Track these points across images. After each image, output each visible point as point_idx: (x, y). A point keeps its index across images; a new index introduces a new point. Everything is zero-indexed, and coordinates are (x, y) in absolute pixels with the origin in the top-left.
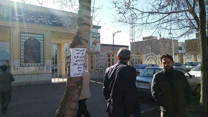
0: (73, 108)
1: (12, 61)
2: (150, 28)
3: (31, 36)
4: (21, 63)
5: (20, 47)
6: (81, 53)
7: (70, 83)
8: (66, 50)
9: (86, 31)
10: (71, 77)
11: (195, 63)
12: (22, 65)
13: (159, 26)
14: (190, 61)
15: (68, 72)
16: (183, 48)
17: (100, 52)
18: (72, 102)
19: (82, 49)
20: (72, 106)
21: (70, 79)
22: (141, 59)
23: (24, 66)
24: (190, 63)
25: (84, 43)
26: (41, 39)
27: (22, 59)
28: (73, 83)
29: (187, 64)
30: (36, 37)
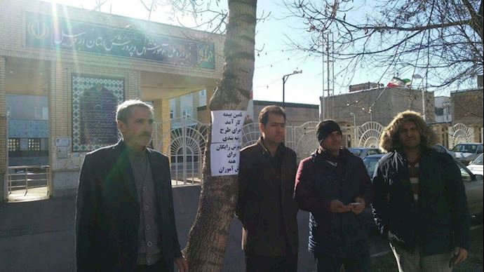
0: (218, 247)
1: (53, 139)
2: (376, 63)
3: (97, 83)
4: (73, 144)
5: (72, 108)
6: (236, 120)
7: (211, 189)
8: (172, 115)
9: (247, 72)
10: (213, 175)
11: (476, 145)
12: (76, 147)
13: (396, 58)
14: (464, 142)
15: (206, 165)
16: (445, 110)
17: (252, 119)
18: (217, 234)
19: (238, 112)
20: (215, 242)
21: (210, 180)
22: (349, 136)
23: (80, 151)
24: (464, 147)
25: (242, 98)
26: (119, 89)
27: (76, 134)
28: (217, 189)
29: (458, 147)
30: (108, 85)
